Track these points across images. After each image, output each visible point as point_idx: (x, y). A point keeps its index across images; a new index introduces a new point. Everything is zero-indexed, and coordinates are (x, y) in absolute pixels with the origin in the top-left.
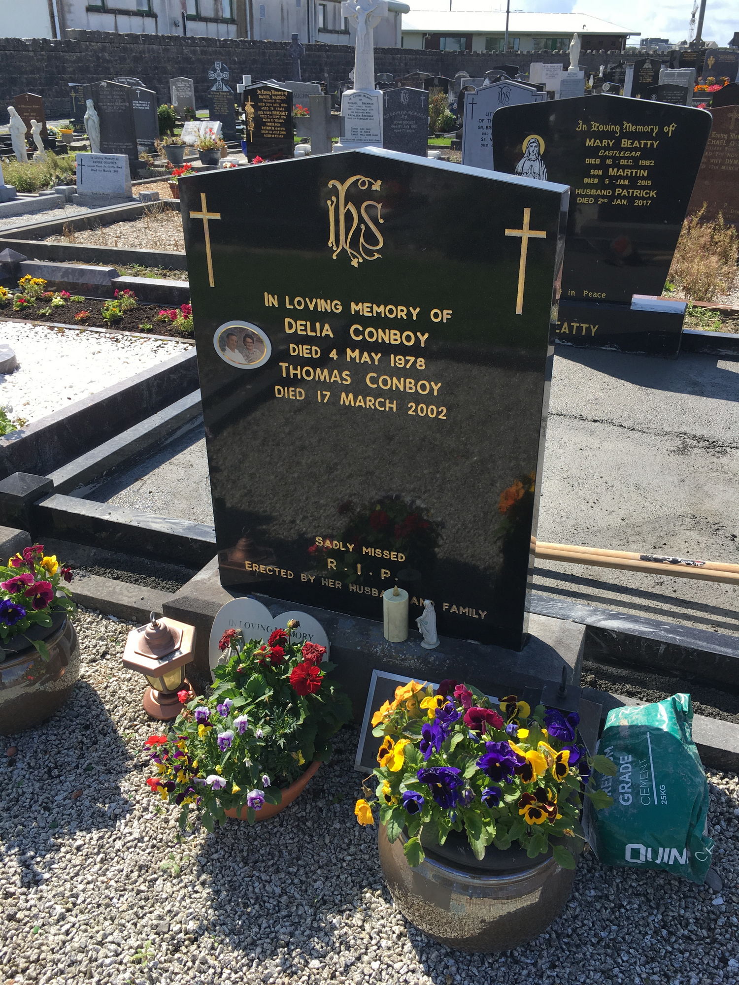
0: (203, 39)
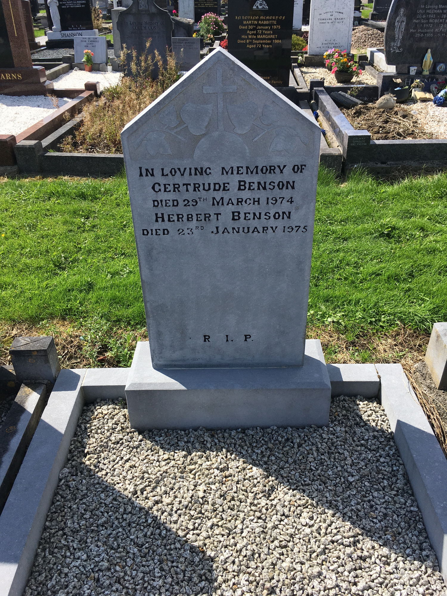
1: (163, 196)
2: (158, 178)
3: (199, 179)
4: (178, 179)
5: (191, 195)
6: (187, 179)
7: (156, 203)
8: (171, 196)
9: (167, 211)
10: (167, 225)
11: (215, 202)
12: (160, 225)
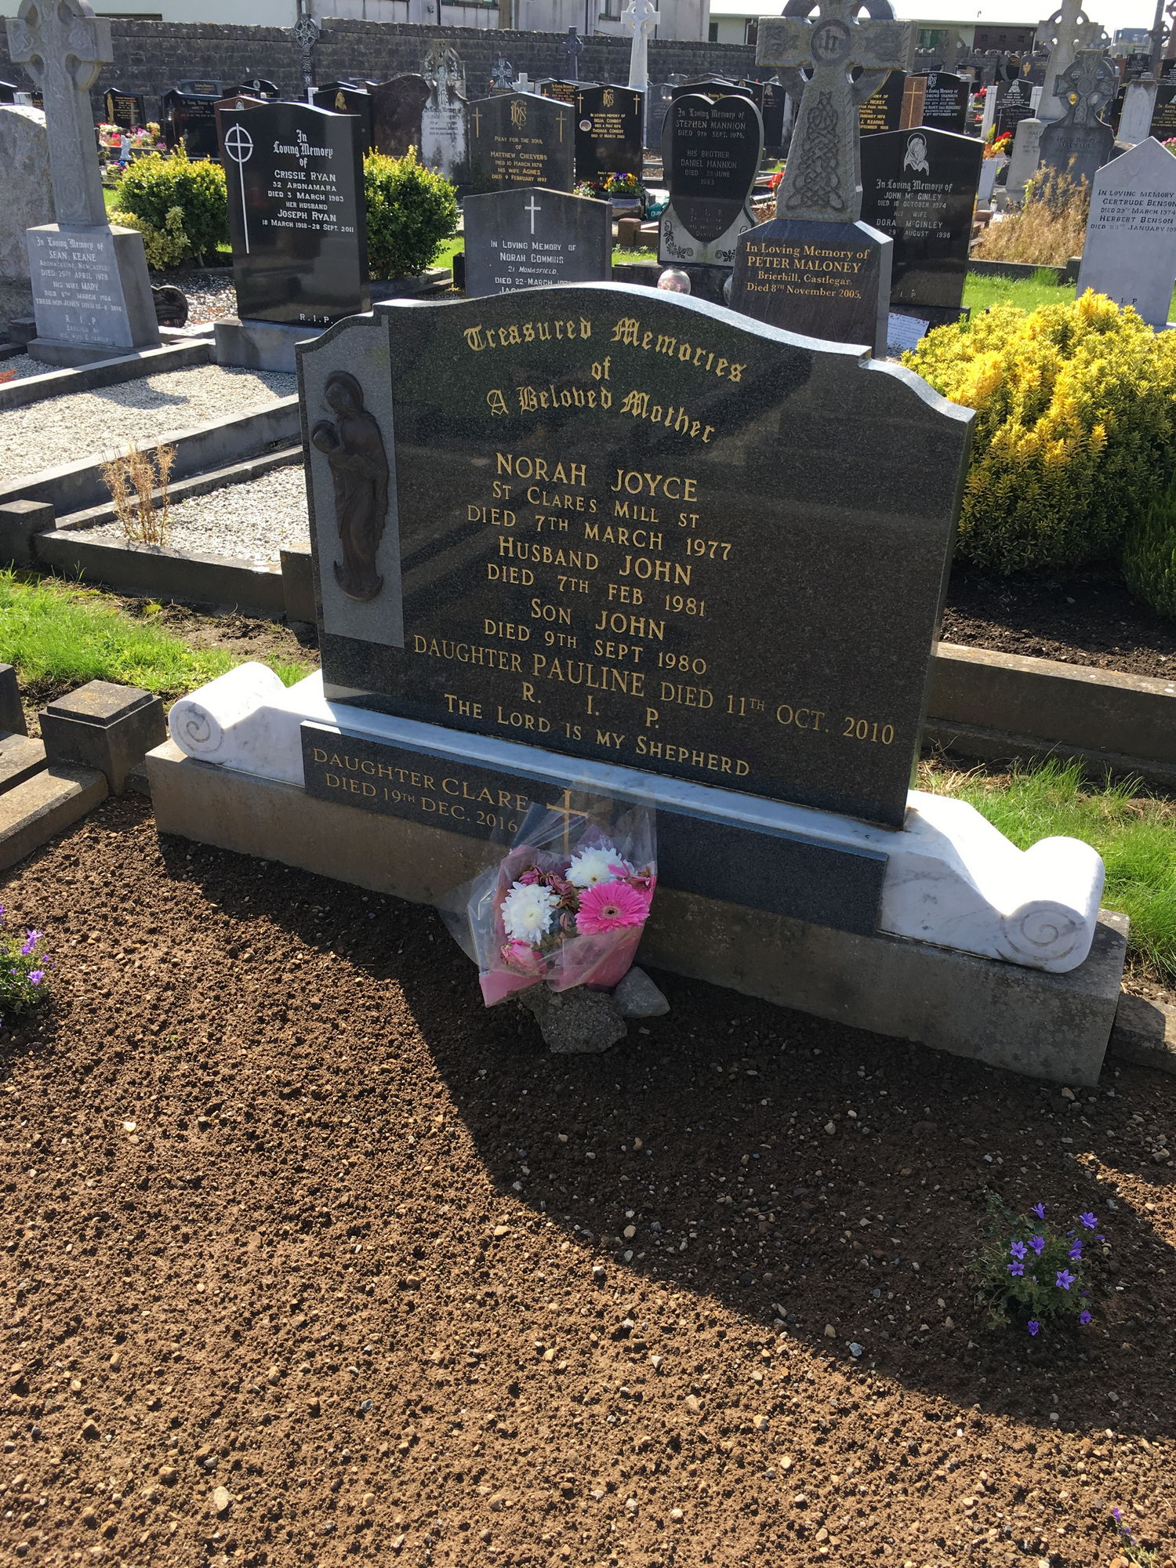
0: (464, 29)
1: (1108, 206)
2: (1108, 196)
3: (1128, 198)
4: (1118, 198)
5: (1122, 206)
6: (1122, 197)
7: (1103, 210)
8: (1112, 206)
9: (1107, 214)
10: (1105, 223)
11: (1134, 211)
12: (1102, 223)
